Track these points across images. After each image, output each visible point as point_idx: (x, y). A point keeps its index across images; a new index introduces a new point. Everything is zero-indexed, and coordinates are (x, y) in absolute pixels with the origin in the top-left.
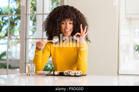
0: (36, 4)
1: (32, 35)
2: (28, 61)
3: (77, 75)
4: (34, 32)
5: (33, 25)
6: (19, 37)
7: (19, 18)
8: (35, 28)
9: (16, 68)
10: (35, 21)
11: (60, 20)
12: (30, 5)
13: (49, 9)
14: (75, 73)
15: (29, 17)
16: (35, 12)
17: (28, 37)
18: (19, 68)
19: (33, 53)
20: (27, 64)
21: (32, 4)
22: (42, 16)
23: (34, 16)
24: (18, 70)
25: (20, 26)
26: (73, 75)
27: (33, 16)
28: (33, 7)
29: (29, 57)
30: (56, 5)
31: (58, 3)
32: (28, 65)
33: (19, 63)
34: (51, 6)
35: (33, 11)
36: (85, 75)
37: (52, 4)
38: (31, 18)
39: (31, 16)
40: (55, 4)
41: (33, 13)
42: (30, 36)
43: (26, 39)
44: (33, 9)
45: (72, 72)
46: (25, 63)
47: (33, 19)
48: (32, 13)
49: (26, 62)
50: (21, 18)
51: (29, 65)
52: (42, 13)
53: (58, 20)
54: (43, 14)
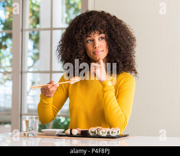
0: (38, 12)
1: (32, 66)
2: (25, 111)
3: (111, 135)
4: (35, 61)
5: (34, 47)
6: (10, 70)
7: (9, 36)
8: (37, 54)
9: (6, 123)
10: (37, 41)
11: (80, 36)
12: (28, 14)
13: (62, 20)
14: (108, 133)
15: (27, 34)
16: (38, 26)
17: (25, 69)
18: (9, 123)
19: (33, 96)
20: (23, 117)
21: (33, 12)
22: (49, 32)
23: (36, 32)
24: (7, 126)
25: (11, 50)
26: (105, 135)
27: (33, 32)
28: (34, 17)
29: (28, 105)
30: (74, 13)
31: (77, 10)
32: (25, 118)
33: (10, 114)
34: (66, 15)
35: (34, 24)
36: (126, 136)
37: (67, 12)
38: (30, 35)
39: (31, 32)
40: (72, 10)
41: (35, 27)
42: (29, 67)
43: (22, 73)
44: (34, 20)
45: (104, 131)
46: (21, 115)
47: (34, 37)
48: (31, 27)
49: (23, 113)
50: (14, 35)
51: (28, 118)
52: (49, 26)
53: (77, 37)
54: (52, 29)
